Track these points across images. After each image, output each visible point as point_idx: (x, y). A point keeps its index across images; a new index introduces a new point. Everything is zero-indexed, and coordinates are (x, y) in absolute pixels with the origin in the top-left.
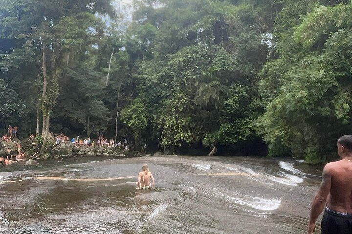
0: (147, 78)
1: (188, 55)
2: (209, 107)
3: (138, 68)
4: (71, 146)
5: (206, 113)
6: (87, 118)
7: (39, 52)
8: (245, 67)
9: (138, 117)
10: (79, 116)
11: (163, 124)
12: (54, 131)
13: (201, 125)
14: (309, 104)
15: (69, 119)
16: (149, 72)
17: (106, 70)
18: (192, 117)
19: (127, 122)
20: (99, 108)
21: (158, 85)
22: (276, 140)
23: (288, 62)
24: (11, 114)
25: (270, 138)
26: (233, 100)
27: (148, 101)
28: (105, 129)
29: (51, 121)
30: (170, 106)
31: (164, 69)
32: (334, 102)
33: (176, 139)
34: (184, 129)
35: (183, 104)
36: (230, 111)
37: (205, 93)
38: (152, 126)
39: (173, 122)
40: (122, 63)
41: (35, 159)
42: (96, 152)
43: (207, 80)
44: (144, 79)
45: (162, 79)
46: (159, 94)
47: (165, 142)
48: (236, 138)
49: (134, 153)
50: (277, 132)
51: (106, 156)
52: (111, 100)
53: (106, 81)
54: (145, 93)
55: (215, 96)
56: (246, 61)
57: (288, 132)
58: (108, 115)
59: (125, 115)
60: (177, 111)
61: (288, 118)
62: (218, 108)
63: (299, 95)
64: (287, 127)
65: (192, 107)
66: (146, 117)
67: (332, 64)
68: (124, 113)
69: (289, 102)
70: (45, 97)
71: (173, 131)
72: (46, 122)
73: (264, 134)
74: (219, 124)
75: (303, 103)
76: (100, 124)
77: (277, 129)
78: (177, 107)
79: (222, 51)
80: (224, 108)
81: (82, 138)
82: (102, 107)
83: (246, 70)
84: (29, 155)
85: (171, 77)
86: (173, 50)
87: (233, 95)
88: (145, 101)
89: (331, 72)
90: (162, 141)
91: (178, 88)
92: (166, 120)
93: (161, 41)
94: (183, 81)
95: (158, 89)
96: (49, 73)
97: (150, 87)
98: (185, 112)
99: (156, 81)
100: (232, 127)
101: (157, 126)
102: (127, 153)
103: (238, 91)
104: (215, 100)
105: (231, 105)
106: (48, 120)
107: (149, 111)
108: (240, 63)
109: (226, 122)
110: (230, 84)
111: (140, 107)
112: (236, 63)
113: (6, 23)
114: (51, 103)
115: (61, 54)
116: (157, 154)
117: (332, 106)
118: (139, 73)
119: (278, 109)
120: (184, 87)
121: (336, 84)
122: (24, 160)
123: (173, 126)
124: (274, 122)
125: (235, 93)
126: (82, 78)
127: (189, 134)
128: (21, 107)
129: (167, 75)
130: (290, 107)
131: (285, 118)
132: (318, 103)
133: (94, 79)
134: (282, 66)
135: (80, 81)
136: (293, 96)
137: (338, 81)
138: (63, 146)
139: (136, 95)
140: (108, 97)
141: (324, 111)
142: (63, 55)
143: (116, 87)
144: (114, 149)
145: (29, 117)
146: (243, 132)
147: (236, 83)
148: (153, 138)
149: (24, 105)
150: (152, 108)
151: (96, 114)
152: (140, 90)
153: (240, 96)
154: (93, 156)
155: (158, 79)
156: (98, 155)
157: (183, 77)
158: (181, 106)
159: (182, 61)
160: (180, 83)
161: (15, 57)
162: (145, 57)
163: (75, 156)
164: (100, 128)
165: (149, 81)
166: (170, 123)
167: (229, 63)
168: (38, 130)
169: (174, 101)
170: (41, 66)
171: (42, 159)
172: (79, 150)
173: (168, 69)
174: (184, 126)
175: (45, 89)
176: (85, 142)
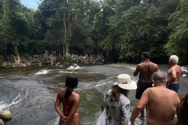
0: (112, 25)
1: (133, 11)
2: (145, 38)
3: (107, 20)
4: (78, 59)
5: (143, 42)
6: (84, 47)
7: (62, 17)
8: (166, 15)
9: (107, 45)
10: (81, 45)
11: (120, 48)
12: (71, 53)
13: (140, 49)
15: (77, 47)
16: (113, 22)
17: (93, 22)
18: (135, 44)
19: (103, 47)
20: (89, 41)
21: (117, 28)
24: (53, 45)
26: (158, 34)
27: (112, 37)
28: (93, 51)
29: (70, 48)
30: (123, 38)
31: (120, 20)
33: (127, 55)
34: (131, 51)
35: (130, 38)
36: (156, 40)
37: (142, 31)
38: (115, 50)
39: (125, 47)
40: (99, 18)
41: (63, 65)
42: (89, 62)
43: (143, 24)
44: (111, 26)
45: (119, 25)
46: (118, 33)
47: (121, 57)
48: (159, 54)
49: (107, 63)
51: (94, 64)
52: (96, 37)
53: (93, 28)
54: (111, 33)
55: (147, 32)
56: (166, 11)
58: (94, 45)
59: (102, 44)
60: (127, 41)
62: (149, 39)
63: (184, 31)
64: (179, 48)
65: (135, 39)
66: (112, 45)
68: (101, 43)
69: (180, 34)
70: (66, 37)
71: (125, 51)
72: (67, 49)
73: (168, 52)
74: (150, 47)
76: (91, 49)
78: (127, 39)
79: (152, 7)
80: (153, 39)
82: (91, 41)
83: (166, 17)
84: (61, 63)
85: (124, 24)
86: (125, 9)
87: (158, 31)
88: (111, 37)
90: (120, 57)
91: (128, 29)
92: (122, 46)
93: (119, 5)
94: (130, 26)
95: (117, 30)
96: (67, 26)
97: (113, 30)
98: (131, 42)
99: (116, 26)
100: (157, 49)
101: (117, 49)
102: (103, 62)
103: (161, 29)
104: (147, 35)
105: (156, 37)
106: (68, 48)
107: (113, 42)
108: (163, 13)
109: (153, 46)
110: (156, 25)
111: (109, 40)
112: (160, 13)
113: (48, 4)
114: (68, 40)
115: (71, 16)
116: (118, 63)
118: (109, 23)
119: (175, 39)
120: (131, 28)
122: (59, 65)
123: (125, 49)
125: (160, 30)
126: (82, 27)
127: (134, 53)
128: (56, 42)
129: (122, 24)
130: (180, 38)
131: (178, 43)
133: (87, 27)
135: (81, 29)
136: (182, 31)
138: (75, 59)
139: (107, 34)
140: (94, 36)
142: (72, 17)
143: (97, 30)
144: (97, 61)
145: (60, 47)
146: (164, 51)
147: (160, 24)
148: (115, 55)
149: (58, 41)
150: (115, 40)
151: (88, 44)
152: (109, 31)
153: (162, 32)
154: (88, 64)
155: (117, 25)
156: (90, 64)
157: (130, 23)
158: (129, 39)
159: (130, 15)
160: (129, 27)
161: (52, 19)
162: (111, 14)
163: (80, 64)
164: (90, 51)
165: (113, 26)
166: (124, 48)
167: (156, 13)
168: (64, 52)
169: (125, 36)
170: (63, 23)
171: (66, 65)
172: (82, 61)
173: (122, 19)
174: (131, 49)
175: (66, 34)
176: (84, 57)
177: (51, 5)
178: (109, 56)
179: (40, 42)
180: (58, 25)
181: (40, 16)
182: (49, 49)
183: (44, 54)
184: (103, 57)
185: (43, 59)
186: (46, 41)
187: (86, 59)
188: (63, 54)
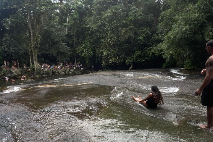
0: (91, 27)
1: (114, 11)
2: (128, 42)
3: (85, 21)
4: (51, 69)
5: (126, 46)
6: (58, 53)
7: (26, 16)
8: (148, 17)
9: (87, 50)
10: (53, 52)
11: (102, 54)
12: (40, 62)
13: (124, 53)
14: (190, 34)
15: (47, 55)
16: (91, 23)
17: (65, 24)
18: (119, 49)
19: (81, 54)
20: (64, 47)
21: (97, 31)
22: (170, 57)
23: (175, 10)
24: (15, 54)
25: (167, 56)
26: (142, 37)
27: (92, 41)
28: (69, 59)
29: (38, 56)
30: (105, 42)
31: (100, 21)
32: (204, 31)
33: (110, 62)
34: (114, 56)
35: (113, 41)
36: (141, 43)
37: (125, 34)
38: (96, 56)
39: (108, 52)
40: (75, 19)
41: (32, 78)
42: (65, 72)
43: (126, 26)
44: (89, 28)
45: (99, 27)
46: (98, 36)
47: (104, 64)
49: (86, 71)
50: (171, 52)
51: (71, 74)
52: (71, 42)
53: (65, 32)
54: (90, 36)
55: (131, 35)
56: (148, 12)
57: (177, 51)
58: (69, 51)
59: (80, 50)
60: (110, 45)
61: (177, 43)
62: (133, 42)
63: (184, 29)
64: (177, 49)
65: (118, 43)
66: (92, 50)
67: (203, 9)
68: (79, 49)
69: (177, 34)
70: (33, 42)
71: (108, 57)
72: (35, 57)
73: (163, 54)
74: (134, 51)
75: (186, 33)
76: (66, 56)
77: (171, 50)
78: (110, 43)
79: (134, 7)
80: (137, 42)
82: (66, 46)
83: (149, 18)
84: (28, 76)
85: (105, 26)
86: (106, 9)
87: (141, 34)
88: (90, 41)
89: (202, 14)
90: (102, 64)
91: (110, 32)
92: (104, 51)
93: (97, 4)
94: (112, 27)
95: (97, 33)
96: (33, 28)
97: (93, 33)
98: (114, 46)
99: (96, 29)
100: (142, 52)
101: (99, 55)
102: (83, 72)
103: (145, 31)
104: (132, 37)
105: (141, 40)
107: (93, 47)
108: (145, 14)
109: (138, 50)
110: (139, 27)
111: (88, 45)
112: (142, 14)
114: (37, 46)
115: (39, 16)
116: (99, 71)
117: (203, 34)
118: (86, 25)
119: (171, 39)
120: (113, 31)
121: (205, 21)
123: (108, 54)
124: (168, 46)
125: (143, 32)
126: (53, 30)
127: (118, 58)
128: (19, 49)
129: (103, 25)
130: (178, 37)
131: (176, 44)
132: (195, 33)
133: (59, 30)
135: (52, 32)
136: (181, 30)
137: (206, 19)
138: (46, 70)
139: (84, 39)
140: (68, 40)
141: (199, 37)
143: (73, 34)
144: (75, 70)
145: (25, 55)
146: (148, 55)
147: (143, 26)
148: (96, 62)
149: (21, 48)
150: (95, 45)
151: (63, 51)
152: (87, 35)
153: (146, 34)
154: (64, 74)
155: (97, 27)
156: (66, 74)
157: (112, 25)
158: (112, 43)
159: (111, 15)
160: (110, 29)
161: (12, 20)
162: (88, 15)
163: (54, 75)
164: (66, 58)
165: (92, 29)
166: (106, 53)
167: (139, 14)
168: (31, 62)
169: (107, 40)
170: (28, 24)
171: (36, 78)
172: (56, 72)
173: (102, 21)
174: (114, 54)
175: (32, 38)
176: (59, 67)
178: (89, 64)
180: (19, 28)
183: (2, 66)
184: (81, 66)
185: (2, 73)
186: (5, 49)
187: (61, 68)
188: (29, 65)
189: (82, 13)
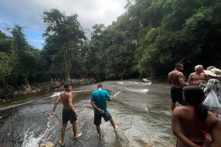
1: (111, 49)
2: (119, 65)
3: (95, 55)
4: (77, 82)
5: (118, 67)
6: (81, 73)
7: (63, 53)
9: (97, 70)
10: (78, 72)
11: (106, 72)
12: (72, 78)
13: (117, 71)
15: (75, 74)
16: (99, 56)
17: (85, 57)
18: (115, 68)
19: (94, 72)
20: (84, 69)
21: (102, 59)
22: (143, 72)
24: (57, 74)
25: (141, 72)
26: (127, 62)
28: (87, 75)
29: (70, 75)
30: (107, 66)
31: (104, 54)
32: (159, 58)
33: (110, 76)
34: (112, 73)
35: (111, 65)
36: (126, 65)
37: (118, 60)
38: (102, 73)
40: (90, 54)
43: (118, 56)
44: (98, 58)
45: (103, 57)
47: (107, 77)
48: (129, 73)
49: (97, 82)
50: (143, 70)
51: (89, 84)
52: (88, 66)
53: (85, 60)
55: (121, 61)
56: (129, 49)
58: (87, 71)
59: (93, 70)
60: (109, 67)
61: (145, 65)
62: (122, 65)
63: (149, 57)
64: (146, 68)
65: (114, 66)
66: (100, 70)
67: (158, 46)
70: (67, 67)
71: (109, 73)
73: (139, 71)
74: (123, 70)
75: (150, 59)
76: (85, 74)
79: (122, 46)
80: (124, 65)
81: (81, 79)
83: (130, 52)
85: (106, 57)
86: (106, 47)
87: (126, 60)
88: (99, 65)
89: (158, 49)
91: (109, 60)
92: (106, 70)
95: (102, 61)
96: (67, 60)
97: (100, 61)
98: (112, 67)
100: (127, 70)
101: (104, 73)
102: (95, 82)
104: (121, 62)
106: (69, 74)
107: (101, 68)
109: (125, 69)
110: (125, 57)
111: (98, 67)
112: (126, 50)
113: (51, 46)
114: (69, 69)
115: (70, 53)
116: (104, 81)
117: (159, 59)
118: (96, 57)
119: (142, 62)
120: (111, 59)
121: (160, 52)
124: (141, 67)
126: (78, 60)
127: (114, 74)
128: (60, 72)
129: (105, 57)
130: (146, 61)
132: (155, 59)
133: (82, 60)
134: (142, 48)
136: (147, 57)
137: (160, 51)
138: (75, 82)
139: (95, 64)
141: (157, 61)
143: (89, 62)
144: (91, 81)
145: (63, 75)
146: (131, 71)
147: (127, 56)
148: (103, 76)
149: (61, 71)
151: (84, 71)
152: (97, 62)
153: (129, 60)
154: (85, 84)
157: (110, 56)
159: (109, 51)
161: (56, 56)
162: (97, 51)
163: (79, 85)
166: (108, 71)
167: (124, 50)
168: (66, 78)
170: (64, 58)
172: (80, 83)
175: (67, 65)
176: (82, 80)
177: (54, 46)
179: (46, 73)
180: (60, 60)
181: (45, 54)
182: (54, 77)
183: (51, 81)
184: (94, 79)
185: (50, 85)
186: (52, 72)
187: (83, 81)
188: (65, 80)
189: (94, 50)
